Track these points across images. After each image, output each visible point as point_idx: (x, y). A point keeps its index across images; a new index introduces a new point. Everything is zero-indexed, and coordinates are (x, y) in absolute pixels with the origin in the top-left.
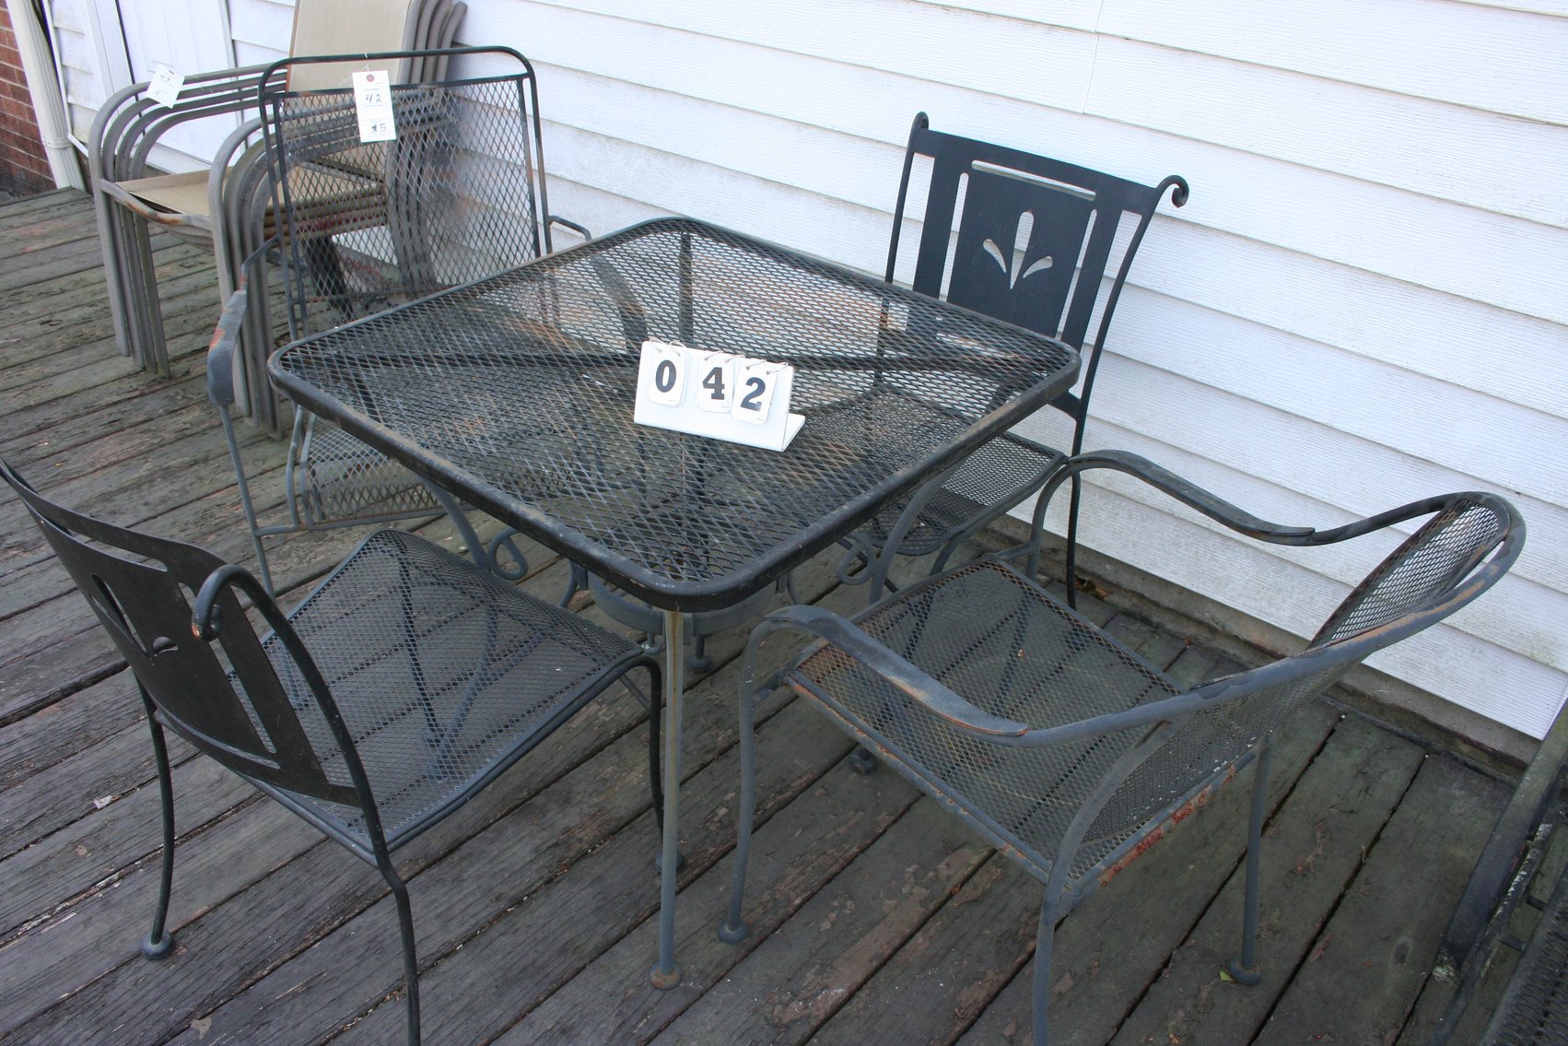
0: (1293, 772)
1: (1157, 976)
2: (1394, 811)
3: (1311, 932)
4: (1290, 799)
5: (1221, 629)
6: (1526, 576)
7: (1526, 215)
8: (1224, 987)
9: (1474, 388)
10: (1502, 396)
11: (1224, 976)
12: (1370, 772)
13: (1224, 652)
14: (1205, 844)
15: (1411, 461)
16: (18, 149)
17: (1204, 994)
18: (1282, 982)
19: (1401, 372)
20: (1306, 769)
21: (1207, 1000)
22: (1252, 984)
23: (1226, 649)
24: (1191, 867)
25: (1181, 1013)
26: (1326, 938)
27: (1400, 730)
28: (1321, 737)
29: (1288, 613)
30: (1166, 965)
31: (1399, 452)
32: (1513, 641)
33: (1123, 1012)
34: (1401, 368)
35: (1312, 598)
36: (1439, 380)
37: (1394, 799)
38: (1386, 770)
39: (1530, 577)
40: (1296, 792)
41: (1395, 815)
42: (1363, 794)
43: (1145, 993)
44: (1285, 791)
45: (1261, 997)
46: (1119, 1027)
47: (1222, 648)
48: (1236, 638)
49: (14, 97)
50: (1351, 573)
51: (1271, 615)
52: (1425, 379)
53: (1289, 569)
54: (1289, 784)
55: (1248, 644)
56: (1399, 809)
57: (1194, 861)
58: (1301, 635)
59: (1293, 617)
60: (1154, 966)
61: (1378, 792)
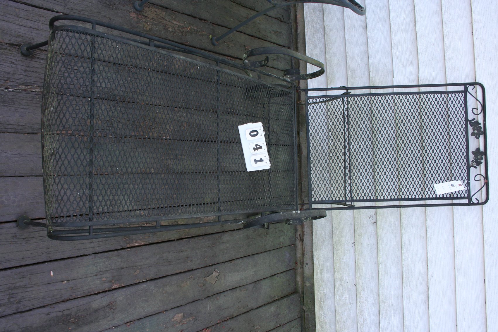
0: (269, 39)
1: (201, 19)
2: (273, 68)
3: (233, 55)
4: (262, 40)
5: (296, 7)
6: (348, 67)
7: (443, 13)
8: (208, 38)
9: (391, 27)
10: (392, 35)
11: (211, 36)
12: (279, 59)
13: (290, 12)
14: (239, 21)
15: (365, 24)
17: (203, 33)
18: (218, 52)
19: (388, 9)
20: (272, 42)
21: (203, 34)
22: (213, 44)
23: (292, 12)
24: (232, 19)
25: (196, 28)
26: (234, 59)
27: (293, 64)
28: (282, 44)
29: (309, 19)
30: (205, 20)
31: (366, 20)
32: (330, 73)
33: (187, 13)
34: (389, 8)
35: (316, 23)
36: (390, 19)
37: (276, 67)
38: (282, 63)
39: (348, 68)
40: (265, 41)
41: (272, 68)
42: (273, 59)
43: (195, 18)
44: (263, 38)
45: (211, 47)
46: (183, 14)
47: (291, 11)
48: (296, 12)
50: (328, 28)
51: (307, 16)
52: (388, 15)
53: (321, 13)
54: (266, 39)
55: (296, 16)
56: (273, 69)
57: (233, 20)
58: (305, 26)
59: (309, 21)
60: (203, 17)
61: (275, 62)
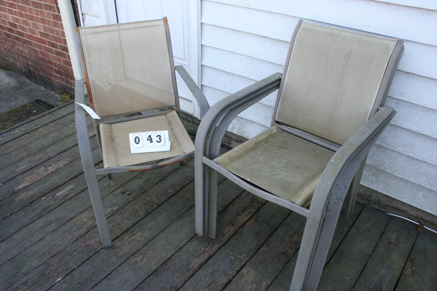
16: (56, 74)
49: (56, 55)
